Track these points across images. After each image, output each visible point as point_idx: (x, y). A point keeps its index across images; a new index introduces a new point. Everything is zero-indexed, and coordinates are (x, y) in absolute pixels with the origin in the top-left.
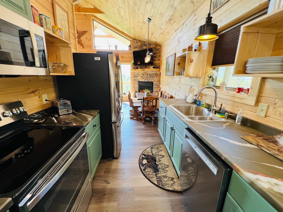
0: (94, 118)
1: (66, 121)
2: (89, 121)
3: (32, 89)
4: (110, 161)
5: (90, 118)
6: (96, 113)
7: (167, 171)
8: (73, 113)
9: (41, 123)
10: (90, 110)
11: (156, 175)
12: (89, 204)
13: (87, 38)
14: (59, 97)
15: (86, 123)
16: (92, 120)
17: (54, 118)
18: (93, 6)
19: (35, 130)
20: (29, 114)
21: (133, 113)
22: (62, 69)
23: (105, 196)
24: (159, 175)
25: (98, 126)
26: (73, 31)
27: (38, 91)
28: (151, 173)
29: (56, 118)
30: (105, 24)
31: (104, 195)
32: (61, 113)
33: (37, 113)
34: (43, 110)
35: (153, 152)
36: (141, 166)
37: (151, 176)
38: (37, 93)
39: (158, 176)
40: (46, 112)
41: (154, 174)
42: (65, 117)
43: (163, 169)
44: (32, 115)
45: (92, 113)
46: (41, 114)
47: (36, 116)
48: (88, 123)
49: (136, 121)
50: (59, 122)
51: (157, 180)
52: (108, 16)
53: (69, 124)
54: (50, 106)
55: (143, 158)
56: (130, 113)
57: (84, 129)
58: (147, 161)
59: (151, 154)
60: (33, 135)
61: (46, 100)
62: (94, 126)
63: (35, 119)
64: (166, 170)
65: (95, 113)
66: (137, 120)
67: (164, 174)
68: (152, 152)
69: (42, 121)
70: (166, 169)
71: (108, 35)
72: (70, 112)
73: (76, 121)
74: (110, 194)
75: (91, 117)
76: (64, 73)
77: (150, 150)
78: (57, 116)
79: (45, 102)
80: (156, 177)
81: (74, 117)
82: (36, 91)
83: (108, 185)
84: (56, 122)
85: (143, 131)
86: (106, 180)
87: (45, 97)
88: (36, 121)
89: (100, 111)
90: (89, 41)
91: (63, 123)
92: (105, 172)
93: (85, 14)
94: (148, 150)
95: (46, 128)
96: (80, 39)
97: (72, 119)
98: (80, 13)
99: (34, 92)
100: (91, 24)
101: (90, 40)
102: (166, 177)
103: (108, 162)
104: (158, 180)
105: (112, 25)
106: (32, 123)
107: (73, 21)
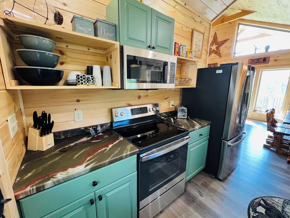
0: (201, 127)
1: (179, 123)
2: (195, 128)
3: (166, 97)
4: (212, 177)
5: (197, 126)
6: (206, 124)
8: (187, 119)
9: (164, 120)
10: (202, 120)
12: (179, 197)
13: (226, 47)
14: (181, 104)
15: (192, 129)
16: (199, 129)
17: (172, 119)
18: (240, 10)
19: (162, 124)
20: (160, 112)
21: (272, 140)
22: (186, 83)
23: (194, 203)
25: (206, 137)
26: (206, 47)
27: (169, 98)
29: (174, 119)
30: (254, 23)
31: (193, 201)
32: (179, 117)
33: (165, 113)
34: (169, 112)
35: (286, 210)
36: (251, 210)
38: (168, 99)
40: (170, 113)
42: (180, 120)
44: (162, 113)
45: (202, 123)
46: (167, 114)
47: (164, 115)
48: (194, 130)
49: (274, 154)
50: (175, 123)
52: (260, 13)
53: (180, 126)
54: (174, 110)
55: (260, 204)
56: (267, 139)
57: (188, 133)
58: (265, 212)
59: (280, 209)
60: (160, 127)
61: (172, 105)
62: (200, 134)
63: (163, 116)
65: (204, 124)
66: (277, 152)
68: (283, 208)
69: (165, 119)
71: (259, 34)
72: (185, 117)
73: (186, 124)
74: (199, 205)
75: (199, 126)
76: (188, 86)
77: (282, 203)
78: (175, 118)
79: (171, 106)
81: (186, 122)
82: (168, 98)
83: (200, 196)
84: (173, 122)
85: (281, 171)
86: (200, 191)
87: (172, 103)
88: (163, 118)
89: (212, 123)
90: (228, 49)
91: (177, 124)
92: (202, 184)
93: (229, 23)
94: (277, 200)
95: (167, 124)
96: (218, 49)
97: (183, 123)
98: (223, 23)
99: (166, 99)
100: (235, 30)
101: (230, 47)
103: (209, 178)
105: (267, 21)
106: (160, 118)
107: (208, 38)
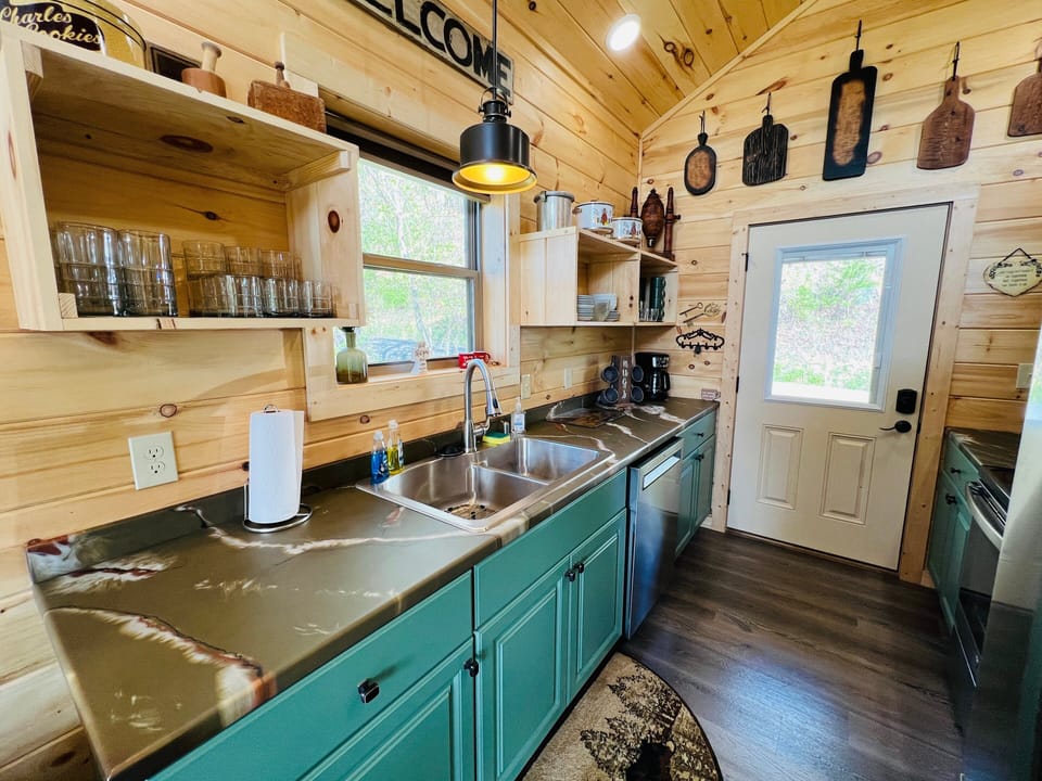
7: (609, 720)
11: (667, 735)
24: (653, 727)
28: (685, 758)
37: (689, 745)
39: (661, 730)
41: (670, 745)
43: (620, 739)
51: (674, 717)
64: (612, 726)
67: (631, 718)
70: (607, 730)
80: (670, 729)
102: (634, 709)
104: (669, 714)
